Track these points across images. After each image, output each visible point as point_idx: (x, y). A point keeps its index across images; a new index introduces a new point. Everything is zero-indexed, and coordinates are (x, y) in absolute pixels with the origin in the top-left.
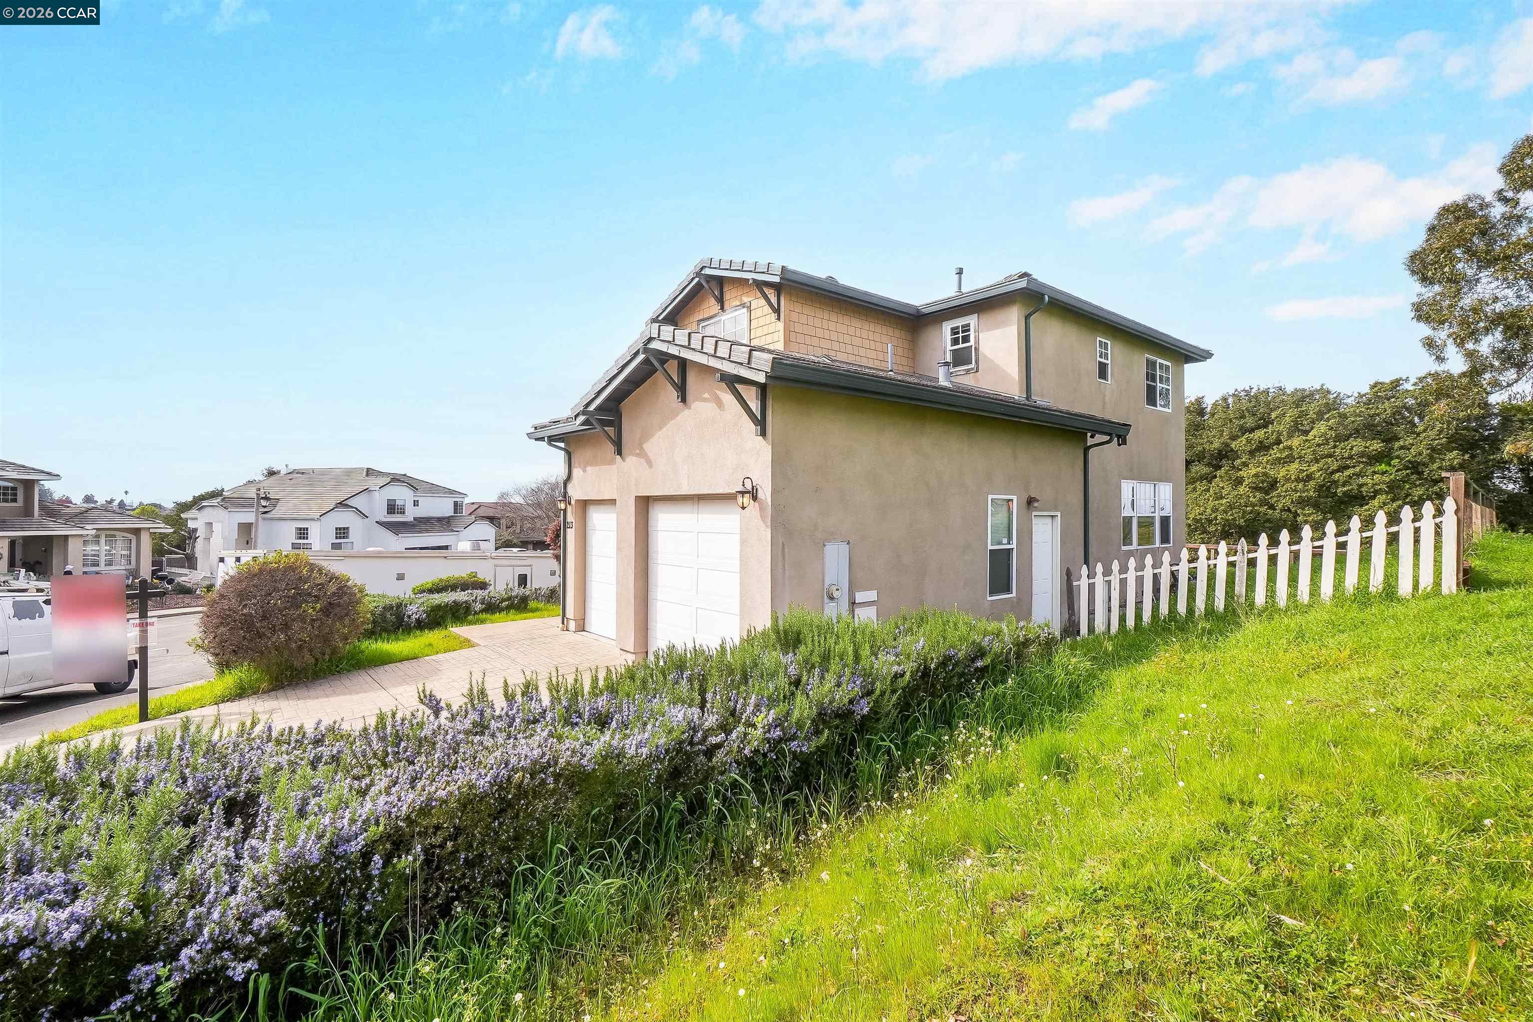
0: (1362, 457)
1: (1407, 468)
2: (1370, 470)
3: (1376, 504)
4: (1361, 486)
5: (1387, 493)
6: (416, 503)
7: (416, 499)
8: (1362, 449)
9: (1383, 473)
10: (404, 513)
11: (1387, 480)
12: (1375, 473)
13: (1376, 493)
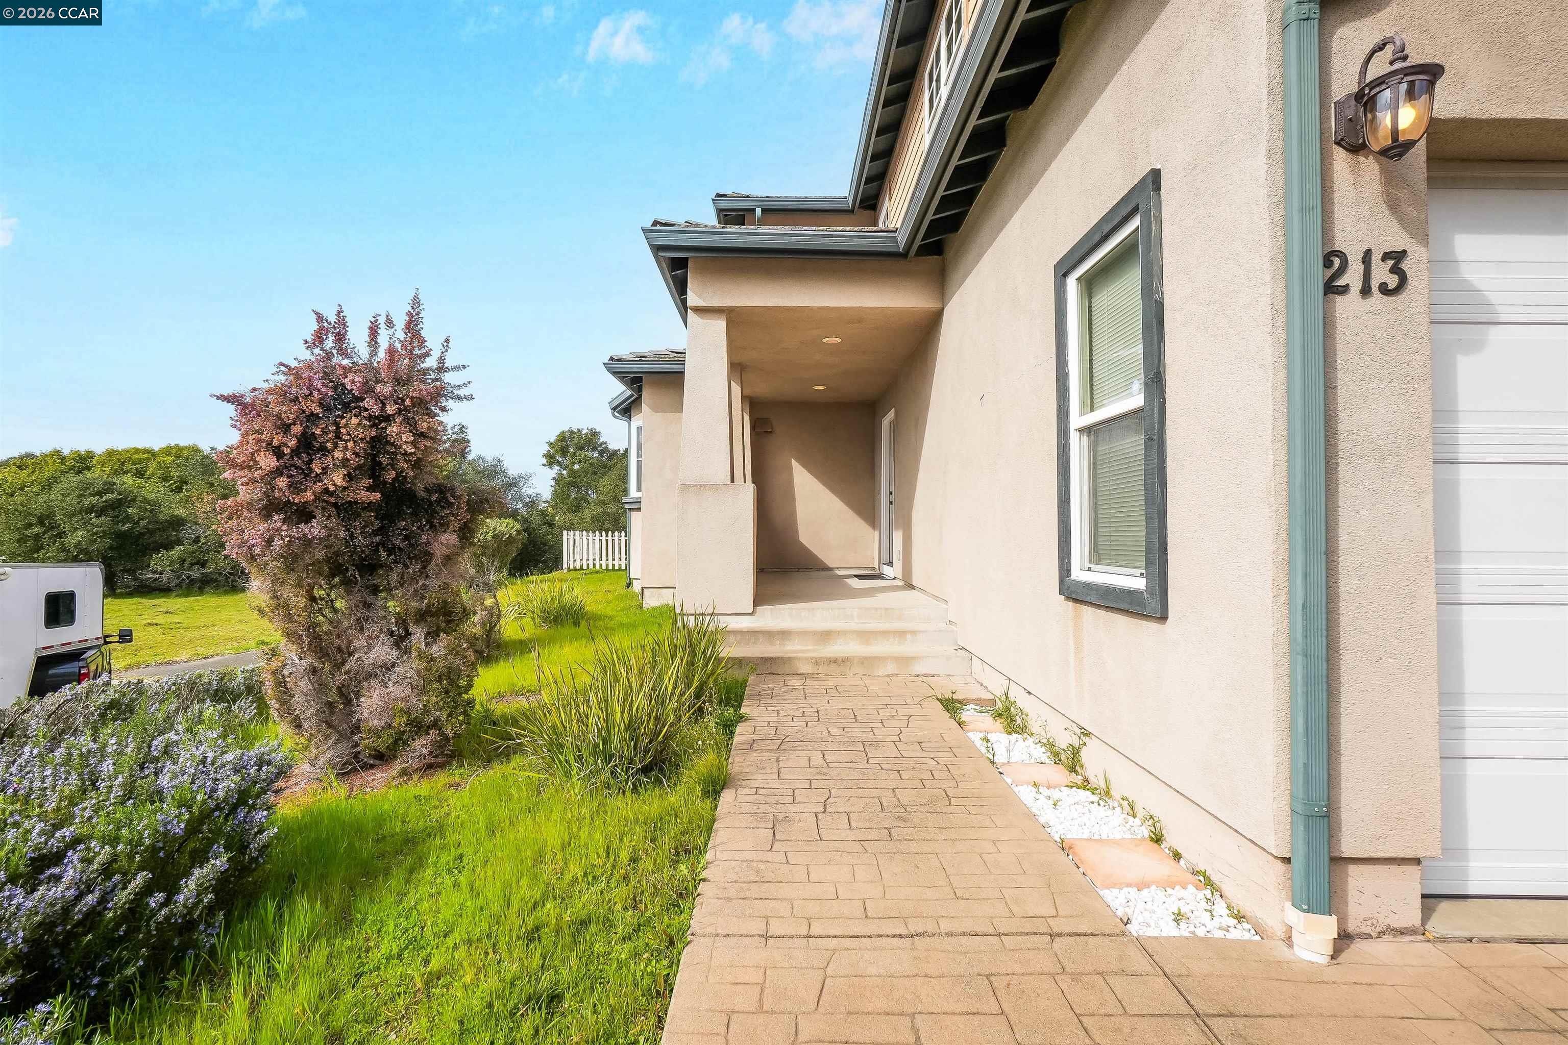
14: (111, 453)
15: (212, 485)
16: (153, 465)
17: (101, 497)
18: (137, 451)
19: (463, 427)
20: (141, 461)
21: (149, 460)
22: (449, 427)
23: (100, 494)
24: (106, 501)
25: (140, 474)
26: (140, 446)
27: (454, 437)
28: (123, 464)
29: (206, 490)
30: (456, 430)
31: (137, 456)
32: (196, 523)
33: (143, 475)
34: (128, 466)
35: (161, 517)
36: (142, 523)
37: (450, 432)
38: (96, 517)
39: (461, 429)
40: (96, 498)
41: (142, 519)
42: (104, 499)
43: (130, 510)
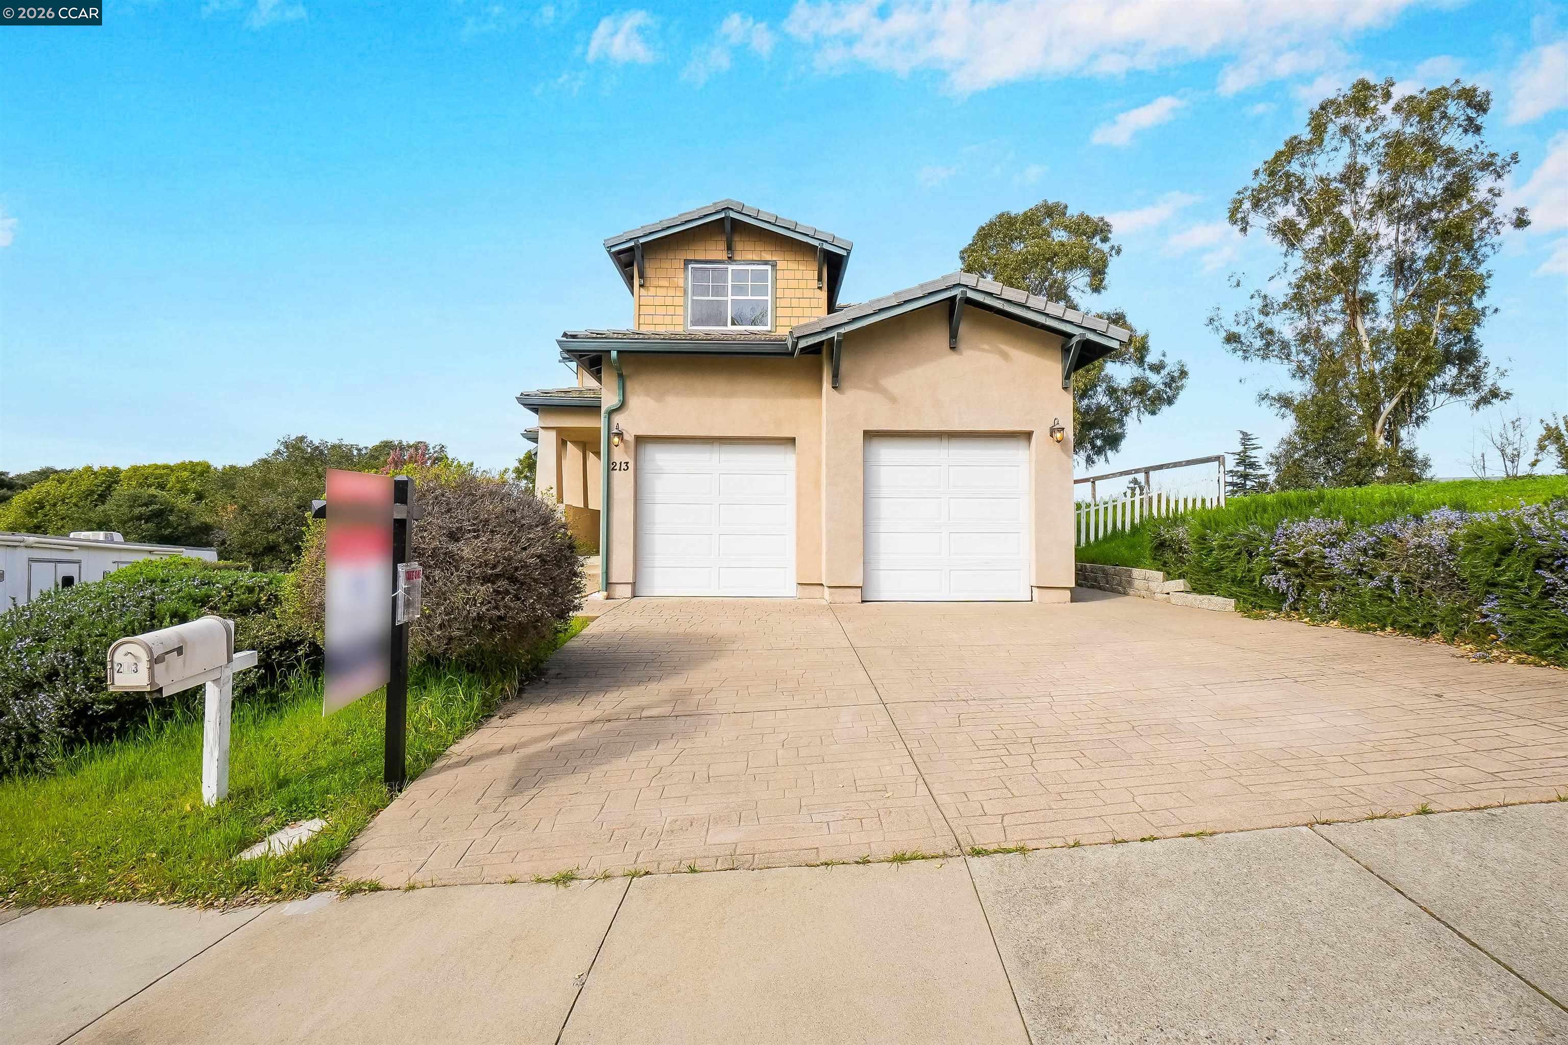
14: (135, 469)
15: (234, 497)
16: (173, 479)
17: (148, 507)
18: (157, 467)
19: (443, 447)
20: (161, 476)
21: (170, 475)
22: (431, 447)
23: (146, 505)
24: (151, 511)
25: (162, 487)
26: (160, 462)
27: (435, 455)
28: (146, 478)
29: (229, 502)
30: (436, 449)
31: (158, 472)
32: (221, 529)
33: (164, 488)
34: (151, 480)
35: (194, 524)
36: (180, 528)
37: (432, 451)
38: (146, 523)
39: (441, 448)
40: (144, 508)
41: (180, 525)
42: (150, 508)
43: (171, 518)
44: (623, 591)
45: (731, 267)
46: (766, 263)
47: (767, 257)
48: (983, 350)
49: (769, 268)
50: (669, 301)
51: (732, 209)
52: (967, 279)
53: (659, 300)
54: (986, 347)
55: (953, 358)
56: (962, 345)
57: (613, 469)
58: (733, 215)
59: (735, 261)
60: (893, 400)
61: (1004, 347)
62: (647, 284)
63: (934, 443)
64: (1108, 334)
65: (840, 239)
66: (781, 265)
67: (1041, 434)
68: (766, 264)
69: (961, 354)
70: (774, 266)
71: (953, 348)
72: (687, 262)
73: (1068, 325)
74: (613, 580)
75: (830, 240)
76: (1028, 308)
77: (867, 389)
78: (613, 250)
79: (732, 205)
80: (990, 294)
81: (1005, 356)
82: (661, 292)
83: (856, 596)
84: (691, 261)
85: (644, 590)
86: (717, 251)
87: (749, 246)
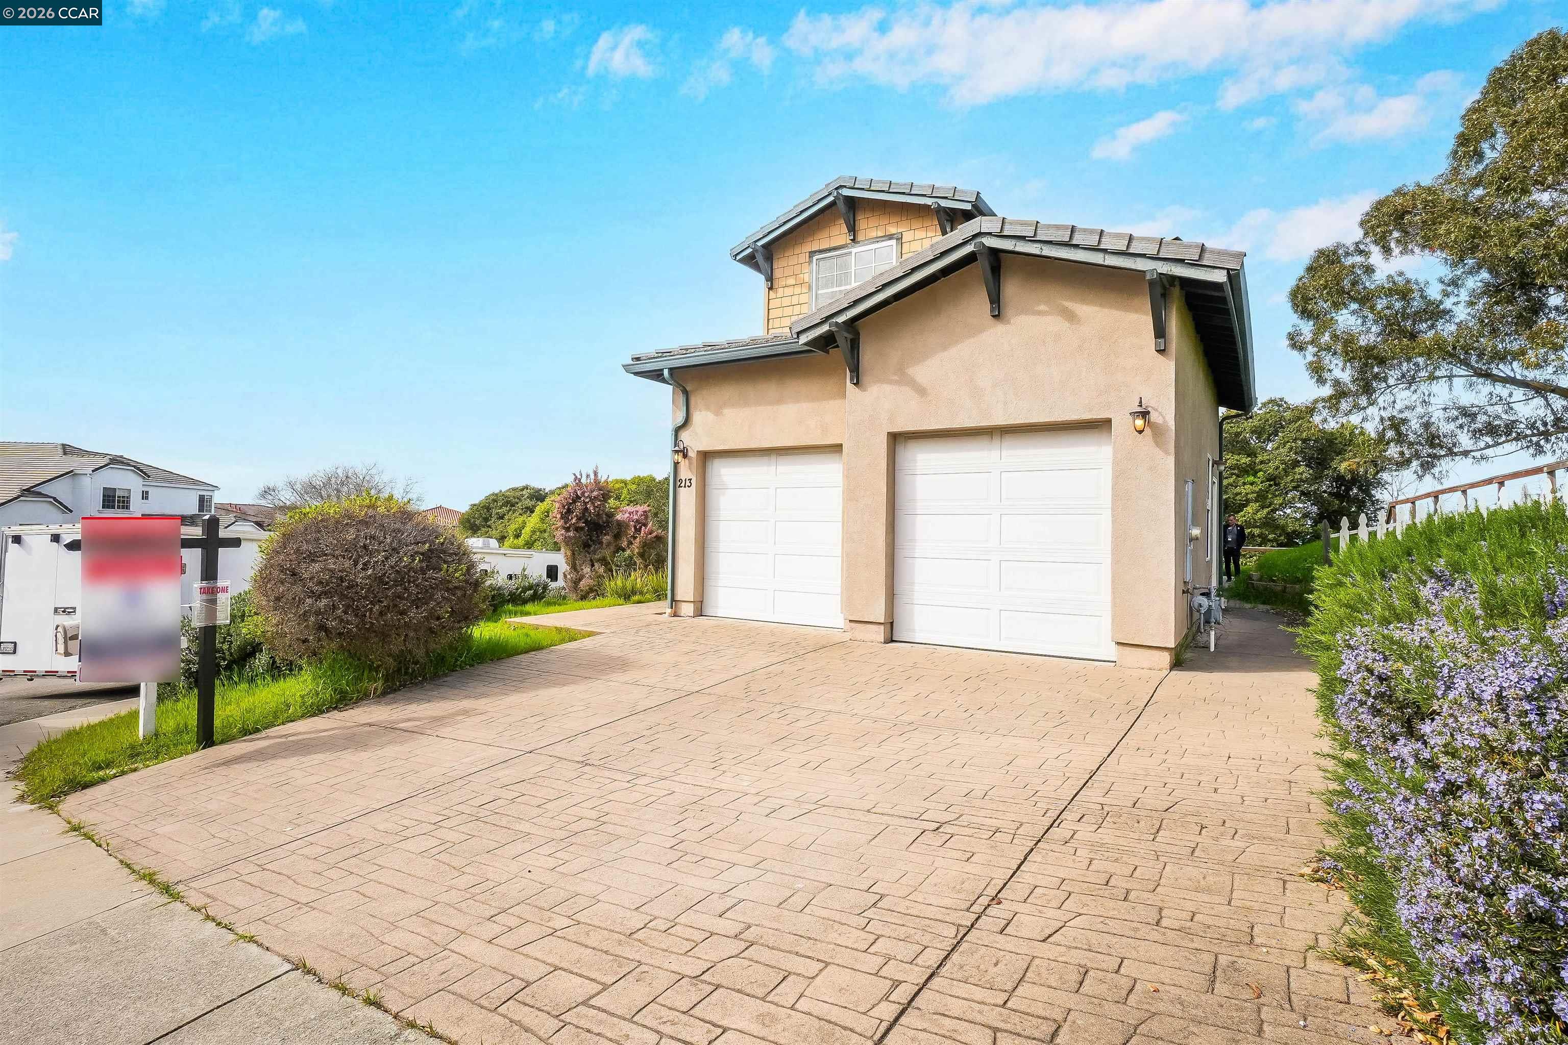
0: (1234, 469)
1: (1268, 480)
2: (1241, 480)
3: (1251, 511)
4: (1237, 494)
5: (1256, 501)
6: (145, 496)
7: (145, 489)
8: (1235, 462)
9: (1252, 484)
10: (128, 508)
11: (1257, 489)
12: (1244, 484)
13: (1248, 502)
44: (687, 609)
45: (854, 250)
46: (890, 237)
47: (892, 230)
48: (1039, 313)
49: (893, 242)
50: (795, 300)
51: (845, 187)
52: (989, 225)
53: (786, 302)
54: (1042, 307)
55: (999, 329)
56: (1009, 310)
57: (680, 486)
58: (846, 192)
59: (859, 242)
60: (921, 391)
61: (1069, 304)
62: (775, 286)
63: (983, 442)
64: (1205, 263)
65: (963, 191)
66: (907, 236)
67: (1122, 423)
68: (890, 239)
69: (1008, 322)
70: (899, 239)
71: (997, 317)
72: (812, 254)
73: (1138, 260)
74: (678, 598)
75: (950, 195)
76: (1076, 246)
77: (891, 382)
78: (738, 258)
79: (845, 181)
80: (1022, 238)
81: (1071, 317)
82: (788, 291)
83: (879, 633)
84: (815, 252)
85: (708, 611)
86: (838, 234)
87: (873, 222)
